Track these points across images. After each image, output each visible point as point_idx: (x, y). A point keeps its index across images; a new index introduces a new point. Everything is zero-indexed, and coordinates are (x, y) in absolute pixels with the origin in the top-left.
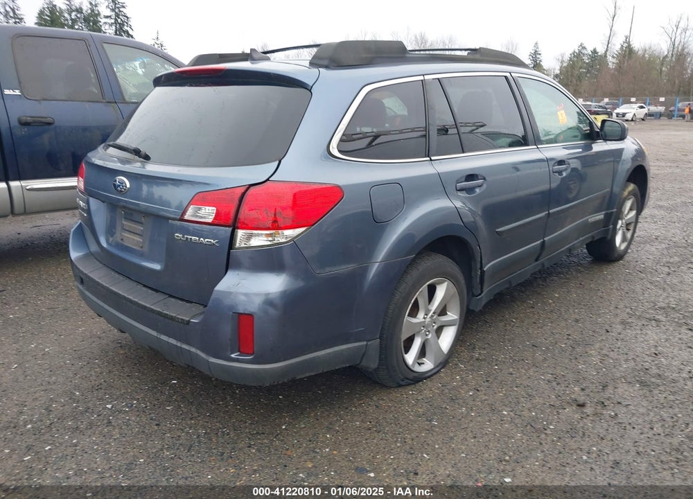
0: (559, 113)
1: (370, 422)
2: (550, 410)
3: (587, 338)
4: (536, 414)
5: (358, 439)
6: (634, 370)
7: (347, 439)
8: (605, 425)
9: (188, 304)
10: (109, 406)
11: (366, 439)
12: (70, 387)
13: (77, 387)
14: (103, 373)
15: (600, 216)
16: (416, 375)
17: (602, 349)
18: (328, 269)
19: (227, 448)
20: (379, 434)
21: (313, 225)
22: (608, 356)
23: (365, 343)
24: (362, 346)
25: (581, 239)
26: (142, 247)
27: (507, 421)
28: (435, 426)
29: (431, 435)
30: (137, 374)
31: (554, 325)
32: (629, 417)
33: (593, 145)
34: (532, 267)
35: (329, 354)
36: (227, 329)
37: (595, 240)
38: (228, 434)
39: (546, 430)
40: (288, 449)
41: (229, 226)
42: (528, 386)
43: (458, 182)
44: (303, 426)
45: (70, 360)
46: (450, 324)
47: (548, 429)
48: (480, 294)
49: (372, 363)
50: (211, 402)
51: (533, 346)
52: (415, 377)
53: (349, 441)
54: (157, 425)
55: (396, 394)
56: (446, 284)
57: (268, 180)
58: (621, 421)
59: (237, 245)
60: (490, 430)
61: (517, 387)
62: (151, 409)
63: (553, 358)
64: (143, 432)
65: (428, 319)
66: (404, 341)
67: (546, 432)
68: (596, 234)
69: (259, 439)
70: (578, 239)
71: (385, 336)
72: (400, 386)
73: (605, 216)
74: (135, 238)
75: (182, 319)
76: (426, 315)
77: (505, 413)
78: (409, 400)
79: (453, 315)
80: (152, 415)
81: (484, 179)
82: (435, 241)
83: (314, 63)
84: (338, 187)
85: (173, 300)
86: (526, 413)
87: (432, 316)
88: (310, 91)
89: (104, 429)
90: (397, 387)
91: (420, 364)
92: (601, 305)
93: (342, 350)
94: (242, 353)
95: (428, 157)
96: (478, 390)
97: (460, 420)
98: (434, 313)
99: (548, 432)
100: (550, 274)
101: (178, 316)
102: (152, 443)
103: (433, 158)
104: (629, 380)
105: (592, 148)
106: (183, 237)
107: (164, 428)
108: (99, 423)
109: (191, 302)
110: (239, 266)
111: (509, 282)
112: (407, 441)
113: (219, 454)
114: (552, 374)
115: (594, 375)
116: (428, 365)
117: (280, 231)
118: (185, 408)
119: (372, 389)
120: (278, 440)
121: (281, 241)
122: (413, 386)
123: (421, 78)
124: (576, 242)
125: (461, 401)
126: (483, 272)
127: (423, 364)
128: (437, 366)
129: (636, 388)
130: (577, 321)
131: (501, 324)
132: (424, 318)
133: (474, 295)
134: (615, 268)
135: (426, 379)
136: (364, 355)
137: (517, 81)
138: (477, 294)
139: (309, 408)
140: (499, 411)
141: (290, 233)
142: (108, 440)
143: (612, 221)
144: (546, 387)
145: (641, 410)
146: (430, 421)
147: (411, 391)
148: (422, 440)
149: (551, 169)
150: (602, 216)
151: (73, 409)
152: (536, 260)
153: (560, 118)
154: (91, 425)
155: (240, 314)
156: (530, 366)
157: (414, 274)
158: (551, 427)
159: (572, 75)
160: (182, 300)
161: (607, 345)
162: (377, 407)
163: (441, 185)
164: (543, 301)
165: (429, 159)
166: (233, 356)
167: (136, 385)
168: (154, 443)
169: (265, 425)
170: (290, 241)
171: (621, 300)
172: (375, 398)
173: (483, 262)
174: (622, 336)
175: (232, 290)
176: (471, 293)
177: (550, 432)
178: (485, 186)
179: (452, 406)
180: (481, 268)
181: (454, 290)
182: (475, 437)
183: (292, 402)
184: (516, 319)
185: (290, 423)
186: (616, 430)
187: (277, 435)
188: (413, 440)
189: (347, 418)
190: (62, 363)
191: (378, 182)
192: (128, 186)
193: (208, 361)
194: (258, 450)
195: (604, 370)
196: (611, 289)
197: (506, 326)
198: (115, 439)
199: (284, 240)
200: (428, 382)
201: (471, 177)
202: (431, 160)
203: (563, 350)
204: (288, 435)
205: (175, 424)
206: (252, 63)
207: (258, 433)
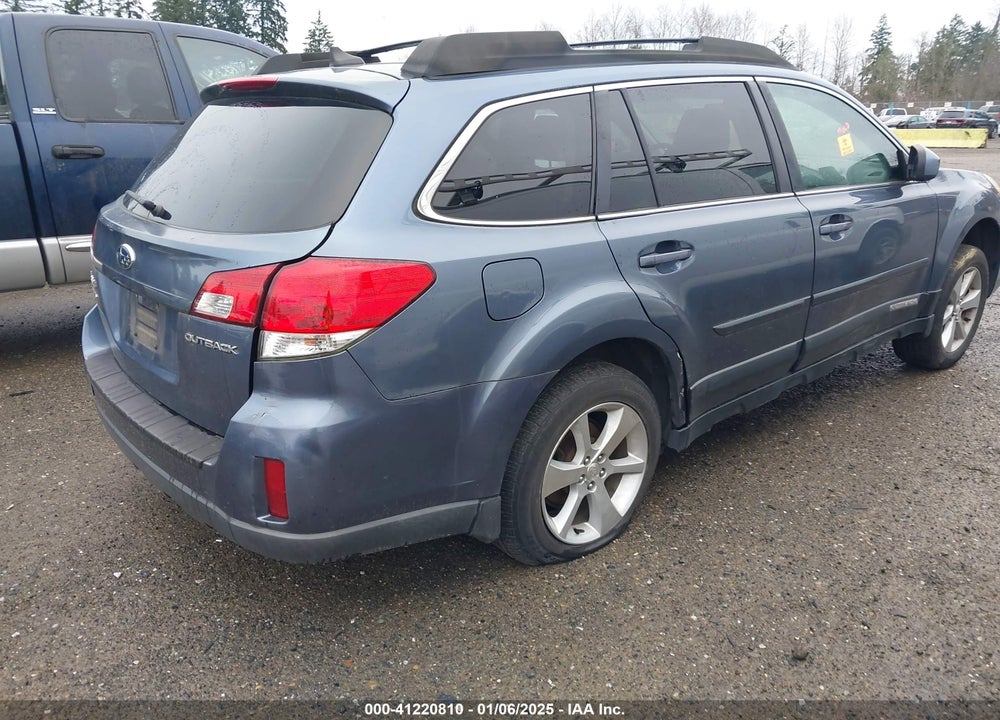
0: (840, 139)
1: (482, 621)
2: (767, 616)
3: (860, 499)
4: (743, 623)
5: (456, 648)
6: (923, 554)
7: (440, 647)
8: (850, 648)
9: (210, 437)
10: (117, 575)
11: (469, 649)
12: (73, 542)
13: (83, 543)
14: (125, 521)
15: (912, 300)
16: (568, 548)
17: (879, 517)
18: (407, 393)
19: (262, 650)
20: (491, 641)
21: (381, 325)
22: (886, 529)
23: (477, 502)
24: (472, 507)
25: (876, 336)
26: (156, 348)
27: (695, 631)
28: (578, 633)
29: (568, 647)
30: (171, 526)
31: (812, 474)
32: (893, 636)
33: (902, 188)
34: (781, 383)
35: (415, 518)
36: (249, 481)
37: (902, 336)
38: (271, 627)
39: (752, 650)
40: (348, 658)
41: (250, 326)
42: (742, 574)
43: (641, 254)
44: (381, 621)
45: (87, 500)
46: (632, 471)
47: (756, 650)
48: (685, 426)
49: (490, 533)
50: (261, 576)
51: (769, 506)
52: (567, 552)
53: (442, 650)
54: (174, 607)
55: (534, 577)
56: (622, 410)
57: (309, 255)
58: (877, 642)
59: (265, 355)
60: (663, 645)
61: (725, 575)
62: (173, 582)
63: (795, 529)
64: (152, 617)
65: (591, 465)
66: (546, 498)
67: (750, 654)
68: (905, 328)
69: (312, 639)
70: (872, 335)
71: (513, 491)
72: (543, 564)
73: (919, 302)
74: (149, 334)
75: (193, 460)
76: (588, 457)
77: (694, 617)
78: (552, 587)
79: (636, 458)
80: (172, 592)
81: (691, 247)
82: (597, 346)
83: (409, 71)
84: (427, 265)
85: (192, 428)
86: (726, 620)
87: (598, 460)
88: (391, 115)
89: (99, 609)
90: (539, 566)
91: (577, 532)
92: (898, 442)
93: (438, 513)
94: (275, 516)
95: (594, 213)
96: (662, 578)
97: (620, 625)
98: (601, 455)
99: (755, 654)
100: (828, 389)
101: (189, 455)
102: (158, 635)
103: (600, 217)
104: (910, 572)
105: (900, 194)
106: (195, 338)
107: (182, 612)
108: (96, 600)
109: (213, 434)
110: (266, 387)
111: (741, 404)
112: (529, 655)
113: (248, 658)
114: (786, 556)
115: (854, 562)
116: (591, 533)
117: (326, 335)
118: (221, 583)
119: (499, 568)
120: (338, 641)
121: (327, 350)
122: (564, 565)
123: (590, 89)
124: (865, 341)
125: (630, 595)
126: (687, 393)
127: (583, 531)
128: (607, 535)
129: (917, 587)
130: (851, 468)
131: (728, 470)
132: (584, 463)
133: (674, 427)
134: (935, 381)
135: (586, 554)
136: (475, 519)
137: (766, 89)
138: (679, 426)
139: (399, 593)
140: (686, 614)
141: (343, 338)
142: (99, 628)
143: (933, 308)
144: (770, 576)
145: (918, 625)
146: (573, 625)
147: (557, 574)
148: (554, 655)
149: (816, 228)
150: (916, 299)
151: (67, 576)
152: (792, 370)
153: (842, 146)
154: (84, 603)
155: (266, 459)
156: (755, 540)
157: (563, 397)
158: (762, 646)
159: (938, 66)
160: (203, 429)
161: (890, 510)
162: (500, 596)
163: (614, 259)
164: (805, 433)
165: (594, 217)
166: (260, 519)
167: (165, 543)
168: (162, 636)
169: (326, 617)
170: (341, 350)
171: (933, 434)
172: (500, 582)
173: (688, 376)
174: (917, 497)
175: (254, 423)
176: (670, 424)
177: (757, 655)
178: (692, 258)
179: (614, 602)
180: (686, 385)
181: (635, 419)
182: (636, 656)
183: (376, 582)
184: (754, 461)
185: (363, 616)
186: (866, 657)
187: (340, 634)
188: (538, 654)
189: (449, 612)
190: (75, 505)
191: (495, 257)
192: (133, 258)
193: (229, 524)
194: (305, 657)
195: (874, 553)
196: (922, 417)
197: (734, 472)
198: (110, 627)
199: (332, 349)
200: (588, 560)
201: (667, 245)
202: (597, 220)
203: (816, 516)
204: (355, 634)
205: (200, 608)
206: (335, 71)
207: (313, 629)
